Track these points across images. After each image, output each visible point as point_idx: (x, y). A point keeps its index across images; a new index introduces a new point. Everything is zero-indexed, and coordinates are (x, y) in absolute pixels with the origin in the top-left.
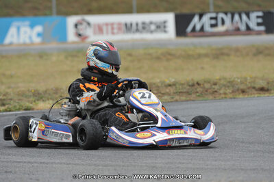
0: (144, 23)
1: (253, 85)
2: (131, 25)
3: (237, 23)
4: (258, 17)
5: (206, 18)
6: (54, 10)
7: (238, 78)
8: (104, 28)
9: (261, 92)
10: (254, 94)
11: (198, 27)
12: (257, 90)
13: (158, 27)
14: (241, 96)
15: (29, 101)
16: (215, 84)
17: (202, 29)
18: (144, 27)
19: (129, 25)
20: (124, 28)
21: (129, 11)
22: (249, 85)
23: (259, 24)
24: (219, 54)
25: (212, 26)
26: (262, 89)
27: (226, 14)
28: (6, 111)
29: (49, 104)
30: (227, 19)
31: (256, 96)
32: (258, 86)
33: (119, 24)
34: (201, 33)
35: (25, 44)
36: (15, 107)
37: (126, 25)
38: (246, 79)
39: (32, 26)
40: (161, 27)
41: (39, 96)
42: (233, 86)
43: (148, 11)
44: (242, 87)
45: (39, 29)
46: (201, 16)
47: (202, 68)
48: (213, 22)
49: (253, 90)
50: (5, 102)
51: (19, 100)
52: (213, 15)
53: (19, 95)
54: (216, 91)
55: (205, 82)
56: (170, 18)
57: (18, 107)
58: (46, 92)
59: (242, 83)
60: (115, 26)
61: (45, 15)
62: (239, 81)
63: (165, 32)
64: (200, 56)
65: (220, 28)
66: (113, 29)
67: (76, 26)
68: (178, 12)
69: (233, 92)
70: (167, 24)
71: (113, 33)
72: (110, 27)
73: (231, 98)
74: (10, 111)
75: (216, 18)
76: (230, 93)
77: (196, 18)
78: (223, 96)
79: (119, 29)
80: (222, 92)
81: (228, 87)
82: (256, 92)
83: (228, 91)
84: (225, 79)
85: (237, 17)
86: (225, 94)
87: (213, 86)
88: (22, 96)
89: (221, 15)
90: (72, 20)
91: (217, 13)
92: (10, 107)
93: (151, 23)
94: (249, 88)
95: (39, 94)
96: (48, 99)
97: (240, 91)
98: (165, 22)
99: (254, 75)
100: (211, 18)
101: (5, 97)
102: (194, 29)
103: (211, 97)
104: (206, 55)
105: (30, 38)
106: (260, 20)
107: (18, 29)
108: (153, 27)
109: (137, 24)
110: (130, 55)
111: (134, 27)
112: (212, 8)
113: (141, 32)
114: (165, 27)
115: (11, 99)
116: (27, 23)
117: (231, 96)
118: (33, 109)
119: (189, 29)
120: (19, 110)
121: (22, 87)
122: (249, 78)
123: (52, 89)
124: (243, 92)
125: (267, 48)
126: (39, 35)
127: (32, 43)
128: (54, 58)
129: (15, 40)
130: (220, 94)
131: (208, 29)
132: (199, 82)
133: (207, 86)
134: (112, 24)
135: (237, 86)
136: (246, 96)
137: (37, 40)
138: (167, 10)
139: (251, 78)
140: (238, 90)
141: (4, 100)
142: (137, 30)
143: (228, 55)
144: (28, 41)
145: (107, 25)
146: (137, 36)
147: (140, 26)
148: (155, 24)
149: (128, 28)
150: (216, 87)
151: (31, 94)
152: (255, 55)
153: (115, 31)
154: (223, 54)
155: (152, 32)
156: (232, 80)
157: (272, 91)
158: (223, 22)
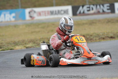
0: (59, 11)
1: (108, 36)
3: (99, 9)
4: (107, 6)
5: (85, 8)
6: (20, 6)
8: (42, 14)
9: (111, 39)
11: (82, 12)
12: (109, 38)
14: (103, 41)
15: (12, 46)
16: (91, 36)
17: (84, 12)
20: (50, 13)
22: (106, 36)
23: (108, 9)
24: (92, 23)
25: (88, 11)
26: (112, 37)
27: (94, 5)
28: (2, 50)
29: (20, 47)
30: (94, 7)
31: (109, 40)
32: (110, 36)
33: (48, 11)
34: (83, 14)
35: (8, 21)
36: (6, 48)
38: (104, 33)
39: (10, 13)
40: (66, 12)
41: (16, 44)
42: (99, 37)
43: (60, 5)
44: (103, 37)
45: (13, 15)
46: (83, 6)
47: (85, 29)
48: (88, 9)
50: (1, 47)
51: (8, 45)
53: (7, 43)
54: (92, 39)
55: (87, 35)
56: (69, 8)
57: (7, 49)
58: (18, 42)
59: (103, 35)
61: (16, 8)
62: (101, 34)
63: (68, 14)
64: (83, 24)
65: (91, 12)
66: (45, 13)
67: (29, 13)
68: (73, 5)
69: (99, 39)
71: (45, 15)
73: (98, 42)
74: (4, 50)
75: (89, 7)
76: (98, 40)
77: (81, 8)
78: (95, 41)
79: (48, 13)
80: (94, 39)
81: (97, 37)
82: (109, 39)
83: (97, 38)
84: (95, 33)
85: (98, 7)
86: (96, 40)
87: (91, 37)
88: (9, 44)
89: (92, 6)
90: (27, 10)
91: (90, 5)
92: (4, 49)
94: (106, 37)
95: (16, 43)
96: (20, 45)
97: (102, 39)
98: (68, 10)
99: (108, 31)
100: (88, 7)
101: (1, 45)
102: (80, 13)
103: (90, 41)
104: (86, 24)
105: (10, 19)
106: (108, 8)
107: (5, 15)
108: (62, 12)
109: (56, 11)
110: (53, 24)
111: (54, 12)
113: (57, 14)
114: (68, 12)
115: (4, 46)
116: (8, 12)
117: (98, 41)
118: (14, 49)
119: (78, 12)
120: (8, 50)
121: (8, 40)
122: (105, 33)
123: (21, 41)
124: (103, 39)
125: (112, 20)
126: (14, 17)
127: (11, 21)
128: (21, 27)
129: (3, 20)
130: (94, 40)
131: (86, 12)
132: (85, 35)
133: (88, 37)
134: (45, 12)
135: (101, 37)
136: (105, 41)
137: (13, 19)
138: (68, 5)
139: (107, 33)
140: (101, 38)
141: (1, 46)
143: (96, 23)
144: (9, 20)
145: (43, 12)
146: (56, 16)
148: (63, 11)
149: (52, 13)
150: (92, 37)
151: (13, 43)
153: (46, 14)
154: (93, 23)
155: (62, 14)
156: (98, 34)
157: (116, 38)
158: (93, 9)
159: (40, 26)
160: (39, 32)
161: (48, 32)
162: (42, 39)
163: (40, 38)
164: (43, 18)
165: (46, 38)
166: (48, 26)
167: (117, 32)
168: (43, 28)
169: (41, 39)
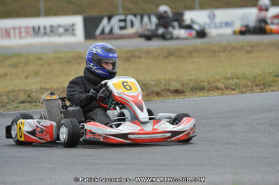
0: (51, 27)
1: (167, 87)
2: (39, 28)
3: (146, 25)
5: (115, 21)
7: (152, 81)
8: (12, 32)
9: (176, 94)
10: (169, 96)
11: (107, 30)
12: (171, 92)
13: (66, 30)
14: (156, 98)
17: (111, 31)
18: (53, 30)
19: (37, 28)
20: (31, 31)
21: (36, 14)
22: (164, 88)
24: (130, 57)
26: (177, 92)
27: (135, 16)
30: (137, 21)
31: (171, 98)
32: (172, 88)
33: (27, 28)
34: (110, 36)
37: (34, 28)
38: (160, 81)
40: (70, 30)
42: (147, 89)
43: (56, 14)
44: (157, 89)
46: (110, 18)
48: (122, 24)
49: (168, 92)
52: (122, 17)
56: (78, 21)
59: (156, 85)
60: (23, 30)
62: (153, 83)
63: (74, 35)
65: (130, 31)
66: (20, 33)
68: (86, 15)
69: (148, 94)
70: (75, 27)
71: (20, 37)
72: (17, 31)
75: (125, 21)
77: (105, 21)
79: (27, 33)
82: (170, 94)
85: (146, 19)
89: (130, 17)
91: (126, 15)
93: (59, 26)
94: (164, 90)
97: (155, 94)
98: (73, 25)
99: (167, 77)
100: (120, 21)
102: (103, 32)
108: (61, 30)
109: (45, 28)
110: (39, 59)
111: (42, 30)
112: (120, 10)
113: (49, 36)
114: (73, 30)
119: (98, 32)
122: (162, 81)
124: (158, 94)
131: (117, 31)
134: (20, 28)
135: (151, 89)
136: (161, 99)
138: (75, 13)
139: (165, 80)
140: (152, 92)
142: (45, 34)
143: (139, 57)
145: (14, 28)
146: (46, 40)
147: (48, 30)
148: (63, 27)
149: (36, 31)
152: (166, 57)
153: (23, 35)
154: (134, 57)
155: (60, 35)
156: (146, 82)
157: (187, 93)
158: (132, 25)
159: (8, 62)
160: (6, 75)
161: (26, 77)
162: (13, 91)
163: (7, 90)
164: (14, 42)
165: (22, 91)
166: (27, 63)
167: (190, 80)
168: (16, 66)
169: (10, 92)
